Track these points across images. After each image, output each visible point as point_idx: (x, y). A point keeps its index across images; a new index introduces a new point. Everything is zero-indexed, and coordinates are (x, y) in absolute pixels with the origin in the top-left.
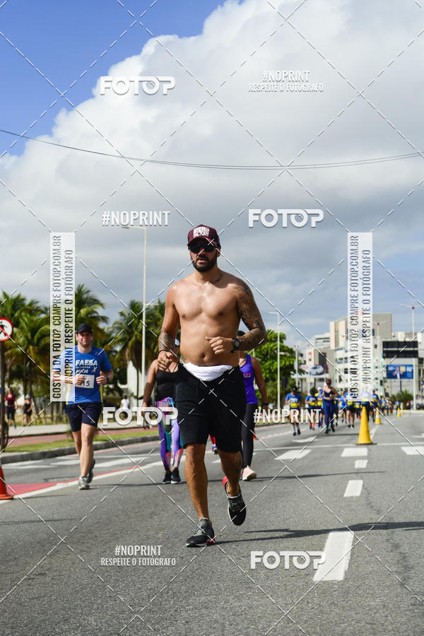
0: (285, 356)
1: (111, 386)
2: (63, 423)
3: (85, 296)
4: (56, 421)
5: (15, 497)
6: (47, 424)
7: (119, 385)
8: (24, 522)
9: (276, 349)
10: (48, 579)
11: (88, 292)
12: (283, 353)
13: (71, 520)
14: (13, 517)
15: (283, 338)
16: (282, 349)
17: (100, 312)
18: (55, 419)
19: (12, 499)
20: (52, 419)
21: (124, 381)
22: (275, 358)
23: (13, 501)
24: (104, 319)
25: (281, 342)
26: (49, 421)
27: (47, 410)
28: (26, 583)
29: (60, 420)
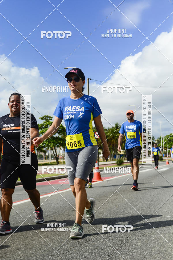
18: (111, 160)
19: (103, 181)
20: (110, 160)
29: (113, 160)
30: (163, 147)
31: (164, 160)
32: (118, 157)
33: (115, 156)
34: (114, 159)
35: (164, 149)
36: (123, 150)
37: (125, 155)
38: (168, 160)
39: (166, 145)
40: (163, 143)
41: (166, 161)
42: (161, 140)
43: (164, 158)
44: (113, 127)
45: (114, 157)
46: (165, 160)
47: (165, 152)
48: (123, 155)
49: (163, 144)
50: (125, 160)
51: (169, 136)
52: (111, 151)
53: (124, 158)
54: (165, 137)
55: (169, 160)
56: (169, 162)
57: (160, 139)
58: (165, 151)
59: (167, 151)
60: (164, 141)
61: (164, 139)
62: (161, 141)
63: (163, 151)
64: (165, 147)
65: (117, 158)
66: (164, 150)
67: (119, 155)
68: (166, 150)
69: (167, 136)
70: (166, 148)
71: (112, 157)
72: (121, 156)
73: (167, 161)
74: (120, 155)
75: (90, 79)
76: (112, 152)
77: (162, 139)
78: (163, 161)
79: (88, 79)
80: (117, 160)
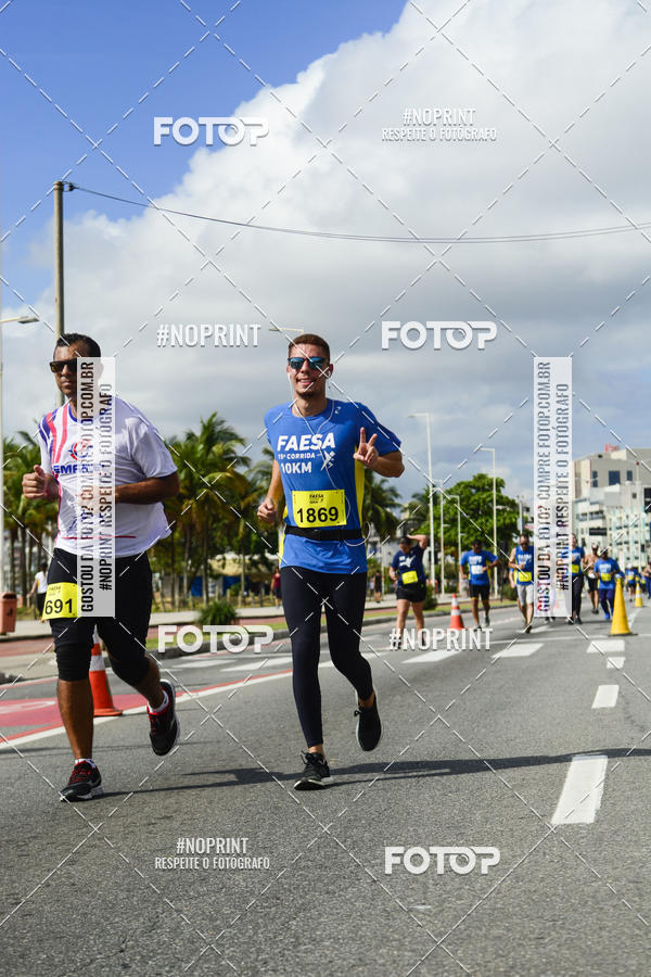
0: (504, 510)
1: (256, 557)
2: (189, 609)
3: (218, 428)
4: (179, 607)
5: (124, 712)
6: (165, 611)
7: (268, 555)
8: (139, 747)
9: (491, 501)
10: (176, 824)
11: (222, 422)
12: (500, 507)
13: (205, 743)
14: (123, 739)
15: (500, 484)
16: (501, 500)
17: (240, 451)
18: (177, 603)
19: (121, 715)
20: (173, 603)
21: (274, 551)
22: (489, 513)
23: (121, 718)
24: (245, 461)
25: (498, 491)
26: (169, 606)
27: (165, 591)
28: (145, 829)
29: (184, 605)
30: (437, 540)
31: (439, 608)
32: (213, 591)
33: (196, 586)
34: (190, 599)
35: (446, 554)
36: (238, 553)
37: (247, 577)
38: (458, 608)
39: (452, 532)
40: (436, 519)
41: (449, 614)
42: (431, 505)
43: (442, 598)
44: (190, 436)
45: (189, 588)
46: (445, 608)
47: (447, 566)
48: (236, 579)
49: (438, 526)
50: (245, 604)
51: (468, 486)
52: (177, 558)
53: (244, 597)
54: (449, 492)
55: (462, 607)
56: (464, 616)
57: (425, 499)
58: (450, 560)
59: (456, 560)
60: (446, 511)
61: (443, 503)
62: (427, 510)
63: (437, 560)
64: (451, 543)
65: (205, 597)
66: (441, 555)
67: (217, 577)
68: (452, 555)
69: (459, 485)
70: (456, 545)
71: (181, 588)
72: (229, 582)
73: (454, 613)
74: (221, 580)
75: (72, 188)
76: (184, 564)
77: (436, 503)
78: (438, 615)
79: (61, 186)
80: (204, 605)
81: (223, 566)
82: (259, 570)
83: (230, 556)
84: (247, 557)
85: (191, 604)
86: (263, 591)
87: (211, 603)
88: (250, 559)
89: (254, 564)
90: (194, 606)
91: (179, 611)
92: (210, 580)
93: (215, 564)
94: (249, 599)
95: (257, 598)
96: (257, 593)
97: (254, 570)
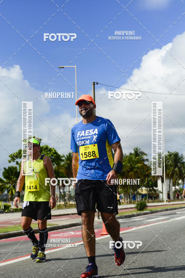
1: (151, 189)
3: (139, 151)
7: (154, 188)
11: (140, 149)
17: (145, 157)
18: (129, 202)
21: (156, 186)
24: (147, 160)
26: (126, 203)
27: (125, 199)
29: (131, 203)
32: (139, 199)
33: (134, 198)
34: (132, 201)
36: (146, 187)
37: (149, 194)
44: (131, 154)
45: (132, 198)
48: (145, 195)
50: (148, 202)
52: (128, 189)
53: (148, 200)
65: (137, 200)
67: (140, 194)
71: (130, 198)
72: (143, 196)
74: (141, 196)
75: (97, 84)
76: (130, 191)
79: (94, 83)
80: (136, 202)
81: (142, 191)
82: (152, 192)
83: (144, 188)
84: (148, 189)
85: (133, 202)
86: (153, 198)
87: (138, 202)
88: (149, 189)
89: (150, 190)
90: (134, 203)
91: (129, 204)
92: (138, 195)
93: (139, 191)
94: (150, 201)
95: (152, 201)
96: (152, 199)
97: (151, 192)
